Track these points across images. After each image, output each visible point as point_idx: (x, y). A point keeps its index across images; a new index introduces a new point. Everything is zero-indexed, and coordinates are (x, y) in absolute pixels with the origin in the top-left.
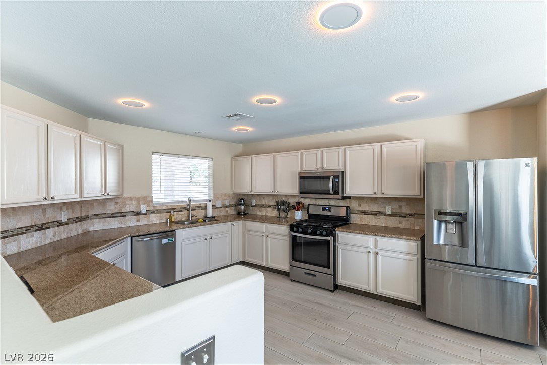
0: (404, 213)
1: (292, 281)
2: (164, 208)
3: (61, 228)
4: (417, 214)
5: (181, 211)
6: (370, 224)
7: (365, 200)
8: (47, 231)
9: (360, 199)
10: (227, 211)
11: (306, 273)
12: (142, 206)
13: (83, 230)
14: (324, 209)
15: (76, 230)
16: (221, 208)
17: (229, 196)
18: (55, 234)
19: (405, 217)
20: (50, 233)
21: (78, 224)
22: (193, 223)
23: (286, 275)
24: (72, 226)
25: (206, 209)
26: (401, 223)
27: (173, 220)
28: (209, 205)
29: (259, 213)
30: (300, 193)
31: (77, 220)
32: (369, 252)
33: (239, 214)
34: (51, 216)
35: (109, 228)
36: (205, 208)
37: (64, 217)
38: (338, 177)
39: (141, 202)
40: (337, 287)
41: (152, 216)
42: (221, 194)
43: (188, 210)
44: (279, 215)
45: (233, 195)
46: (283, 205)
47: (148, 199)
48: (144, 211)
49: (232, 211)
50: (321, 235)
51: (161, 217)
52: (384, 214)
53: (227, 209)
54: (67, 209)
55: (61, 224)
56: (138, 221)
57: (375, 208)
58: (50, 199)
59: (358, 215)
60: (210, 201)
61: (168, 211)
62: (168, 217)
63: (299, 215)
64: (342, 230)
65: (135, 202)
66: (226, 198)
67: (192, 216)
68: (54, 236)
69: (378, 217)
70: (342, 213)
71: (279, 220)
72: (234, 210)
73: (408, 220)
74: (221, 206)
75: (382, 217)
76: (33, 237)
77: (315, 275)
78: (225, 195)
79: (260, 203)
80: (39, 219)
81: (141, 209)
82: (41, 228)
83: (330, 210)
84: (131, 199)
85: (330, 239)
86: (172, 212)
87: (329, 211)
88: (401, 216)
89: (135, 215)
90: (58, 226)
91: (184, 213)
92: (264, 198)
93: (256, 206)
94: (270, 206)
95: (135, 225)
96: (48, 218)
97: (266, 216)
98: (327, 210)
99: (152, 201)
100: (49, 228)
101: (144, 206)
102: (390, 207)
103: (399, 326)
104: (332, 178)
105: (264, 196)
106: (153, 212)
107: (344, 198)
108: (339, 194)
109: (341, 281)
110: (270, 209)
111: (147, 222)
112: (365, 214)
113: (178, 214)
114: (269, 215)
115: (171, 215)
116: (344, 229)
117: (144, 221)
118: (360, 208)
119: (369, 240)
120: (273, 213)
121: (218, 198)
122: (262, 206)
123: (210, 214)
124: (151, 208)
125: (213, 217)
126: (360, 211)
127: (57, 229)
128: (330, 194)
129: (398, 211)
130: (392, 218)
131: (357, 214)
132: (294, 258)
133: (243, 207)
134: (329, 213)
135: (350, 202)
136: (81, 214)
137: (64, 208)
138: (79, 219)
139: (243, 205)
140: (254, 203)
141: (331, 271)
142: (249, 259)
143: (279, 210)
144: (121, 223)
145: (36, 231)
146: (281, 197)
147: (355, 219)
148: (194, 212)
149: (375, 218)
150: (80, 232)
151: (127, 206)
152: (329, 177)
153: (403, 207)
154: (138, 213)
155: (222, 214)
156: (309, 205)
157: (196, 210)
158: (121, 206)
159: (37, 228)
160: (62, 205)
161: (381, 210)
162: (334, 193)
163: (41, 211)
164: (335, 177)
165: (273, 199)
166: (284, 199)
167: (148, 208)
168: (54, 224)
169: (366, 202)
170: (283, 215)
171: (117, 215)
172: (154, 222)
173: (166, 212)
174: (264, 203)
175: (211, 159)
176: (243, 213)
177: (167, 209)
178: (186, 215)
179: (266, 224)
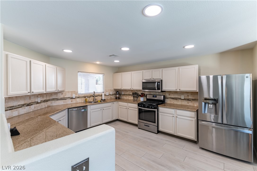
0: (190, 99)
1: (139, 128)
2: (83, 96)
3: (38, 105)
4: (196, 99)
6: (174, 103)
8: (31, 106)
9: (170, 92)
10: (111, 97)
11: (145, 125)
12: (73, 95)
13: (48, 106)
14: (153, 97)
15: (44, 105)
17: (112, 90)
18: (35, 108)
19: (190, 100)
20: (33, 107)
21: (45, 103)
22: (96, 102)
23: (136, 126)
24: (43, 104)
26: (188, 103)
27: (87, 101)
29: (125, 98)
30: (143, 89)
31: (45, 101)
32: (173, 116)
33: (116, 98)
34: (33, 100)
35: (58, 104)
36: (101, 96)
37: (39, 100)
38: (159, 82)
39: (73, 93)
40: (159, 132)
41: (78, 99)
42: (109, 90)
43: (94, 97)
44: (134, 99)
45: (114, 90)
46: (135, 94)
47: (76, 92)
48: (74, 97)
49: (113, 97)
50: (152, 108)
51: (82, 100)
52: (180, 99)
53: (111, 96)
54: (40, 96)
55: (38, 103)
56: (72, 101)
57: (176, 96)
58: (31, 93)
60: (103, 93)
61: (85, 97)
62: (85, 100)
63: (142, 99)
65: (70, 93)
66: (111, 91)
67: (95, 99)
68: (34, 108)
70: (162, 98)
71: (134, 101)
73: (191, 102)
74: (108, 95)
75: (180, 100)
76: (25, 109)
77: (149, 126)
78: (110, 90)
79: (126, 94)
80: (28, 101)
81: (73, 96)
82: (28, 105)
83: (156, 97)
84: (69, 92)
85: (156, 110)
86: (87, 97)
88: (188, 100)
89: (70, 99)
90: (36, 104)
91: (92, 98)
92: (127, 91)
93: (124, 95)
94: (130, 95)
95: (70, 103)
96: (32, 101)
97: (128, 99)
98: (155, 97)
99: (78, 93)
100: (32, 105)
101: (74, 95)
102: (183, 96)
103: (186, 150)
104: (157, 83)
106: (78, 97)
107: (162, 91)
108: (160, 90)
109: (161, 129)
110: (130, 96)
111: (76, 102)
112: (172, 99)
113: (89, 98)
114: (129, 99)
115: (86, 99)
116: (162, 105)
117: (74, 101)
118: (169, 96)
119: (172, 111)
120: (131, 98)
121: (107, 91)
122: (126, 95)
123: (103, 99)
124: (77, 96)
125: (105, 100)
126: (170, 97)
127: (36, 105)
128: (156, 90)
129: (187, 97)
130: (184, 101)
131: (168, 99)
132: (140, 118)
133: (118, 95)
134: (156, 98)
135: (165, 93)
136: (47, 98)
137: (39, 96)
138: (46, 101)
139: (118, 94)
140: (123, 93)
141: (156, 124)
142: (120, 118)
143: (134, 97)
144: (64, 102)
145: (26, 106)
147: (168, 101)
148: (96, 98)
149: (176, 101)
150: (46, 106)
151: (67, 95)
152: (155, 82)
153: (189, 96)
154: (72, 98)
155: (109, 98)
156: (147, 95)
157: (97, 96)
158: (64, 95)
159: (27, 105)
160: (38, 95)
161: (179, 97)
162: (158, 90)
163: (29, 97)
165: (131, 92)
166: (136, 92)
167: (76, 96)
168: (34, 103)
169: (173, 94)
170: (135, 99)
171: (62, 99)
172: (79, 102)
173: (84, 98)
174: (127, 94)
175: (104, 74)
176: (118, 98)
177: (85, 96)
178: (93, 99)
179: (128, 103)
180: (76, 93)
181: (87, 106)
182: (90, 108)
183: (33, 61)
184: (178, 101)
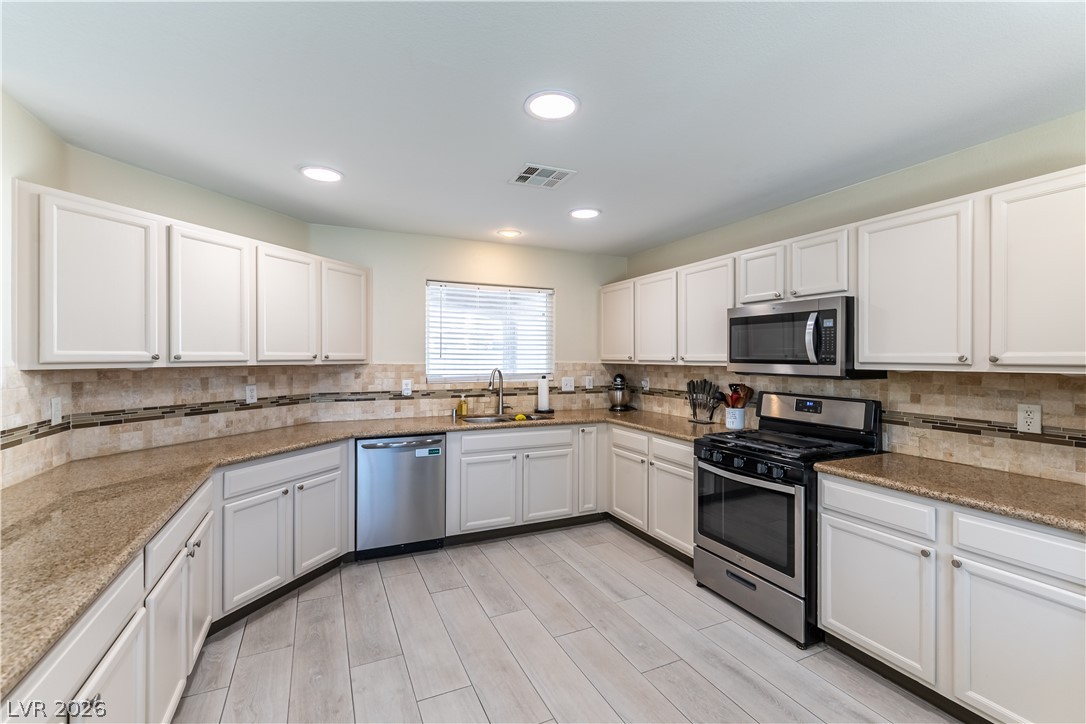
1: (700, 585)
2: (448, 387)
3: (245, 414)
5: (483, 396)
6: (954, 460)
7: (937, 383)
8: (211, 417)
9: (921, 380)
10: (588, 401)
12: (404, 382)
13: (296, 420)
14: (801, 406)
15: (278, 418)
16: (574, 393)
17: (594, 369)
18: (229, 424)
20: (218, 421)
21: (284, 408)
22: (503, 419)
24: (271, 412)
25: (537, 394)
27: (464, 413)
28: (544, 387)
29: (656, 409)
30: (732, 361)
31: (281, 402)
32: (925, 554)
33: (613, 409)
34: (219, 392)
35: (342, 419)
36: (534, 391)
37: (251, 394)
38: (832, 314)
39: (404, 374)
40: (815, 636)
41: (424, 403)
42: (574, 365)
43: (496, 392)
44: (695, 414)
45: (603, 368)
46: (703, 391)
47: (417, 369)
48: (407, 392)
49: (599, 401)
50: (768, 477)
51: (441, 405)
52: (1010, 432)
53: (588, 396)
54: (258, 381)
55: (243, 406)
56: (397, 410)
57: (972, 409)
58: (172, 359)
59: (911, 429)
60: (544, 377)
61: (455, 394)
62: (455, 406)
63: (733, 419)
64: (834, 469)
65: (392, 375)
66: (585, 372)
67: (503, 408)
68: (227, 426)
69: (985, 439)
70: (855, 418)
71: (695, 428)
72: (605, 400)
74: (573, 389)
75: (1001, 441)
76: (180, 424)
77: (753, 586)
78: (584, 366)
79: (658, 386)
80: (193, 396)
81: (404, 387)
82: (195, 411)
83: (817, 408)
84: (385, 368)
85: (798, 492)
86: (463, 396)
87: (816, 412)
89: (391, 399)
90: (237, 409)
91: (490, 400)
92: (666, 375)
93: (651, 392)
94: (679, 394)
95: (392, 416)
96: (214, 395)
97: (670, 416)
98: (809, 409)
99: (424, 373)
100: (216, 411)
101: (409, 381)
102: (1036, 408)
104: (813, 316)
105: (667, 370)
106: (427, 395)
107: (852, 374)
108: (834, 362)
109: (828, 620)
110: (680, 401)
111: (415, 413)
112: (934, 428)
113: (477, 402)
114: (676, 413)
115: (460, 402)
116: (841, 466)
117: (408, 410)
118: (916, 409)
119: (918, 513)
120: (681, 410)
121: (566, 372)
122: (662, 393)
123: (544, 405)
124: (423, 387)
125: (551, 412)
126: (917, 416)
127: (233, 415)
128: (807, 362)
130: (1045, 445)
131: (906, 424)
133: (620, 394)
134: (814, 418)
135: (885, 388)
136: (291, 391)
137: (251, 379)
138: (288, 401)
139: (621, 389)
140: (646, 385)
141: (798, 583)
142: (619, 511)
143: (694, 406)
144: (365, 412)
145: (186, 415)
146: (702, 371)
147: (902, 441)
148: (510, 400)
149: (972, 441)
150: (290, 422)
151: (377, 382)
152: (805, 316)
154: (398, 396)
155: (575, 407)
156: (760, 393)
157: (516, 395)
158: (366, 380)
159: (188, 411)
160: (245, 373)
161: (998, 417)
162: (821, 362)
163: (198, 381)
164: (823, 315)
165: (685, 377)
166: (706, 377)
167: (417, 385)
168: (228, 405)
169: (941, 391)
170: (703, 415)
171: (359, 397)
172: (429, 415)
173: (453, 397)
174: (666, 387)
175: (550, 292)
176: (621, 406)
177: (455, 391)
178: (494, 404)
179: (650, 435)
180: (417, 372)
181: (444, 433)
182: (461, 447)
183: (180, 227)
184: (992, 445)
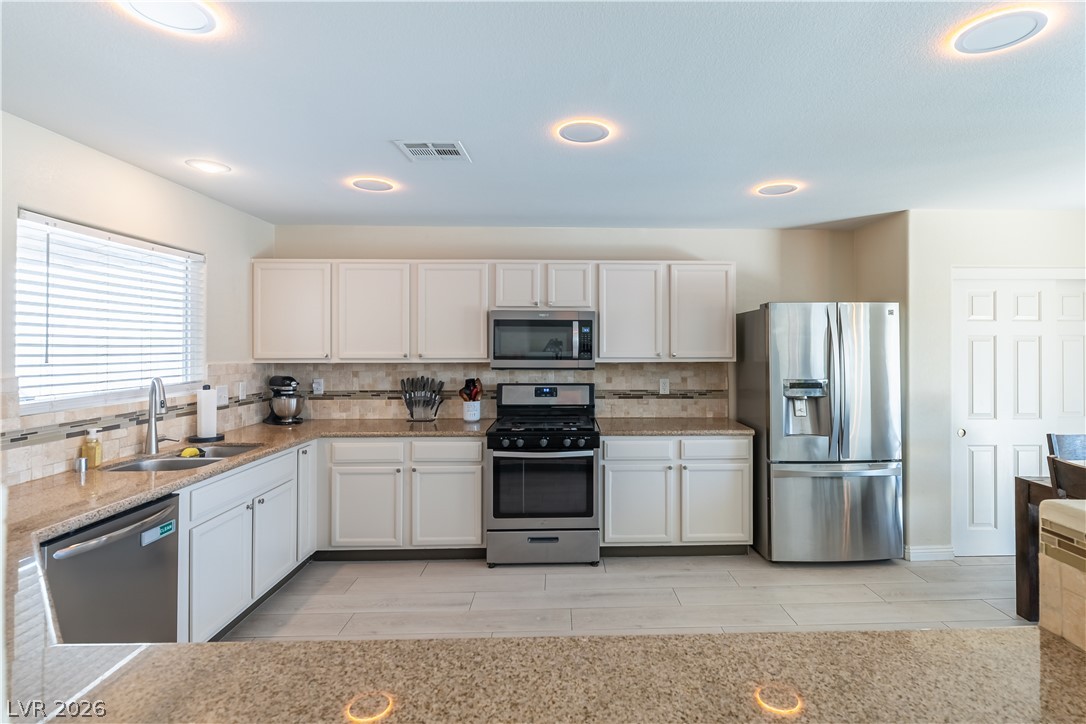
0: (690, 391)
1: (492, 566)
2: (60, 418)
4: (711, 391)
5: (117, 427)
7: (621, 369)
9: (612, 368)
10: (241, 417)
11: (533, 539)
14: (539, 393)
16: (227, 407)
17: (246, 372)
19: (692, 398)
25: (194, 413)
26: (684, 409)
29: (338, 415)
30: (495, 358)
32: (669, 468)
36: (192, 410)
38: (589, 323)
40: (607, 553)
42: (227, 367)
44: (412, 415)
45: (255, 370)
46: (421, 388)
50: (574, 448)
51: (48, 455)
52: (656, 395)
57: (639, 383)
59: (606, 401)
61: (77, 430)
62: (77, 451)
63: (475, 411)
66: (238, 376)
69: (644, 401)
70: (580, 398)
71: (413, 425)
72: (259, 411)
73: (696, 403)
74: (226, 402)
75: (653, 401)
77: (557, 539)
78: (237, 368)
79: (341, 388)
83: (553, 393)
85: (595, 453)
86: (93, 430)
87: (552, 396)
88: (684, 396)
91: (129, 433)
92: (356, 374)
97: (363, 420)
98: (546, 394)
99: (15, 395)
102: (668, 380)
104: (576, 325)
105: (355, 369)
106: (23, 438)
108: (591, 359)
109: (611, 537)
110: (380, 402)
112: (620, 398)
113: (113, 439)
114: (370, 416)
115: (86, 442)
118: (609, 387)
121: (219, 377)
123: (208, 426)
124: (14, 424)
125: (222, 437)
126: (610, 392)
128: (570, 359)
129: (681, 387)
130: (671, 400)
131: (604, 397)
132: (500, 509)
133: (293, 402)
134: (552, 401)
135: (598, 374)
140: (320, 388)
141: (594, 520)
146: (414, 369)
147: (604, 410)
149: (639, 403)
152: (569, 324)
153: (688, 380)
155: (228, 427)
156: (500, 386)
161: (651, 388)
162: (582, 357)
164: (584, 323)
165: (388, 375)
166: (427, 374)
167: (3, 423)
169: (623, 374)
173: (69, 436)
174: (356, 388)
175: (201, 258)
176: (294, 417)
177: (73, 424)
178: (133, 439)
180: (2, 395)
181: (175, 494)
184: (647, 404)
